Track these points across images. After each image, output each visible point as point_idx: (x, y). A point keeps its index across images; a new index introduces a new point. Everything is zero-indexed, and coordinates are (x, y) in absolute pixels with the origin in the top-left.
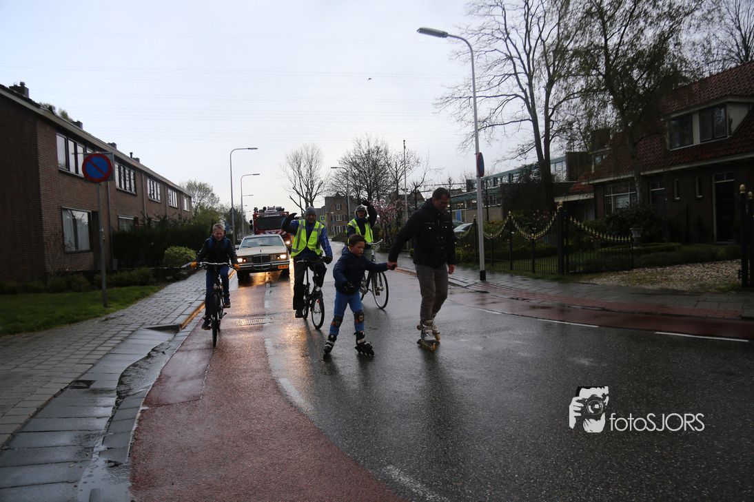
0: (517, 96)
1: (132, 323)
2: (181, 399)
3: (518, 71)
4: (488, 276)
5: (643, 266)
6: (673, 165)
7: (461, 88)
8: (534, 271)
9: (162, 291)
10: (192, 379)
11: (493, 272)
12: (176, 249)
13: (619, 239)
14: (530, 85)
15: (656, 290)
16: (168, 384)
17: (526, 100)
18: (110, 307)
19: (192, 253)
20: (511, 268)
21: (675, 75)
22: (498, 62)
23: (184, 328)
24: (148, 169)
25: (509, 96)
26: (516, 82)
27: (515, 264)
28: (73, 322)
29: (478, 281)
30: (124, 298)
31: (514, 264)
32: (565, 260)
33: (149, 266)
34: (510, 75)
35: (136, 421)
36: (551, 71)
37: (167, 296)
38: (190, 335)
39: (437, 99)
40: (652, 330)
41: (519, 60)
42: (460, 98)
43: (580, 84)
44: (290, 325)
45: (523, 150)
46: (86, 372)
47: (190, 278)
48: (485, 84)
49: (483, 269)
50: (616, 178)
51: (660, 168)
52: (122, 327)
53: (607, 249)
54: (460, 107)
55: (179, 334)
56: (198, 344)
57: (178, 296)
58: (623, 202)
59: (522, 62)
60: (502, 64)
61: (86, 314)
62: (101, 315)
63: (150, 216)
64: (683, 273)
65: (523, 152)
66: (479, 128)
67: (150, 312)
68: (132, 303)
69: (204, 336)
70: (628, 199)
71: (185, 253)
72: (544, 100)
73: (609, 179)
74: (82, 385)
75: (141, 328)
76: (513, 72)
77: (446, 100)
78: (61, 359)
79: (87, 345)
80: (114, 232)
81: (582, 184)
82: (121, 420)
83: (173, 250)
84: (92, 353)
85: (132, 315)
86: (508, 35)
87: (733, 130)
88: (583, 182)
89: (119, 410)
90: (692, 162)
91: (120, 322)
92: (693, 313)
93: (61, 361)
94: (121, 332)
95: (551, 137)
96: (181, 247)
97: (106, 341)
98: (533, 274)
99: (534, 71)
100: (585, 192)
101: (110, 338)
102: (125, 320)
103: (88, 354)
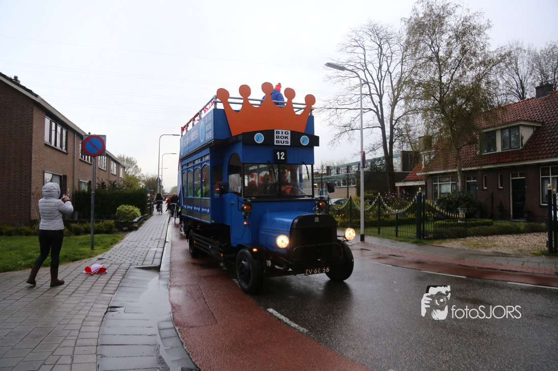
0: (371, 109)
1: (122, 264)
3: (372, 92)
4: (365, 238)
5: (472, 235)
6: (483, 165)
7: (331, 101)
8: (397, 236)
9: (125, 238)
12: (126, 207)
13: (453, 215)
14: (380, 102)
15: (490, 253)
17: (377, 113)
18: (96, 250)
20: (379, 233)
22: (359, 85)
25: (365, 109)
26: (370, 100)
27: (383, 230)
28: (74, 260)
29: (359, 241)
30: (102, 243)
31: (381, 230)
32: (422, 229)
34: (367, 95)
36: (395, 94)
37: (133, 243)
38: (170, 274)
41: (373, 85)
42: (330, 108)
46: (112, 300)
48: (347, 100)
49: (363, 233)
50: (445, 171)
51: (475, 166)
54: (330, 115)
55: (161, 273)
56: (182, 281)
58: (446, 188)
59: (375, 86)
61: (81, 255)
64: (502, 241)
65: (374, 149)
67: (129, 255)
68: (110, 247)
70: (449, 187)
71: (133, 210)
72: (390, 114)
73: (437, 172)
75: (131, 267)
76: (369, 93)
78: (88, 289)
79: (99, 279)
80: (76, 191)
81: (418, 174)
82: (168, 337)
83: (124, 208)
84: (108, 285)
85: (117, 257)
86: (366, 68)
87: (524, 144)
88: (418, 172)
89: (160, 329)
90: (496, 163)
91: (112, 262)
92: (523, 270)
93: (88, 291)
94: (119, 270)
95: (394, 140)
96: (129, 206)
97: (111, 276)
98: (396, 238)
99: (383, 92)
100: (418, 180)
101: (113, 274)
102: (115, 260)
103: (105, 286)
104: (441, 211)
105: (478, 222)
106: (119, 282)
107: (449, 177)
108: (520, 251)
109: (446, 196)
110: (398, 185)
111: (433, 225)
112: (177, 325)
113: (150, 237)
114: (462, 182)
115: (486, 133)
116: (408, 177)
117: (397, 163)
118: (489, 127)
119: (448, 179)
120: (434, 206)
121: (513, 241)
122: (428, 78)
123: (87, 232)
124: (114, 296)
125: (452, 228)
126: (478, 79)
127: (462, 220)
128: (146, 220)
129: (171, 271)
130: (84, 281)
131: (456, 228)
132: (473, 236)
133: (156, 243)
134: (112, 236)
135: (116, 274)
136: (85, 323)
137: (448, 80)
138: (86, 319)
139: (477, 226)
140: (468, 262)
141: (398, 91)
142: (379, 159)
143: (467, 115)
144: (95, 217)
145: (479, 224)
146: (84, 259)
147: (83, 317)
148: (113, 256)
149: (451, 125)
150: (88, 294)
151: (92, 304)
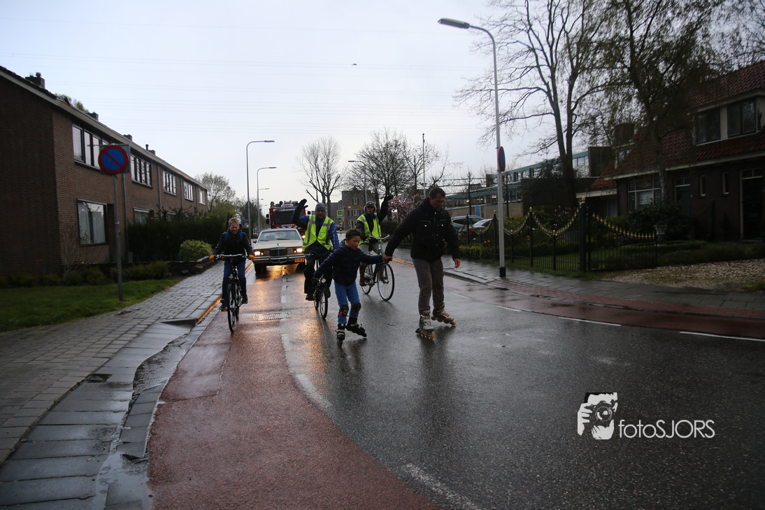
0: (539, 89)
1: (148, 317)
2: (198, 395)
3: (540, 64)
4: (508, 273)
5: (667, 264)
6: (699, 160)
7: (481, 80)
8: (555, 268)
9: (177, 285)
10: (209, 374)
11: (513, 269)
12: (192, 243)
13: (643, 236)
14: (553, 77)
15: (680, 289)
16: (184, 378)
17: (548, 93)
18: (125, 301)
19: (207, 247)
20: (532, 265)
21: (704, 68)
22: (520, 54)
23: (201, 322)
24: (164, 161)
25: (531, 89)
26: (538, 75)
27: (536, 260)
28: (88, 315)
29: (498, 278)
30: (139, 291)
31: (534, 261)
32: (587, 257)
33: (165, 260)
34: (532, 67)
35: (153, 416)
36: (575, 64)
38: (206, 330)
39: (457, 92)
40: (676, 330)
41: (542, 52)
42: (481, 90)
43: (604, 77)
44: (307, 321)
45: (544, 145)
46: (102, 366)
47: (206, 272)
48: (506, 76)
49: (503, 266)
50: (640, 174)
51: (686, 163)
53: (630, 247)
54: (481, 100)
55: (195, 329)
56: (214, 339)
57: (194, 290)
58: (647, 198)
59: (545, 54)
60: (525, 56)
62: (117, 308)
63: (166, 209)
64: (708, 271)
66: (500, 121)
67: (166, 306)
68: (148, 297)
69: (220, 331)
70: (652, 196)
71: (201, 247)
72: (567, 93)
73: (632, 175)
74: (99, 378)
75: (157, 322)
76: (536, 65)
77: (466, 93)
78: (78, 352)
79: (103, 339)
80: (130, 225)
81: (606, 179)
82: (138, 414)
83: (189, 244)
84: (108, 347)
85: (147, 310)
86: (530, 27)
87: (762, 126)
88: (606, 177)
89: (135, 404)
90: (719, 158)
91: (135, 316)
93: (77, 354)
94: (137, 326)
95: (573, 132)
96: (197, 242)
97: (122, 334)
98: (553, 272)
99: (556, 63)
100: (608, 188)
101: (126, 332)
102: (142, 313)
103: (104, 348)
106: (127, 342)
107: (650, 182)
108: (727, 284)
110: (582, 196)
112: (161, 398)
116: (594, 184)
121: (725, 270)
122: (611, 35)
125: (635, 254)
131: (642, 254)
132: (668, 266)
134: (160, 283)
135: (130, 332)
136: (37, 397)
137: (642, 36)
142: (554, 161)
145: (682, 248)
146: (102, 313)
148: (143, 309)
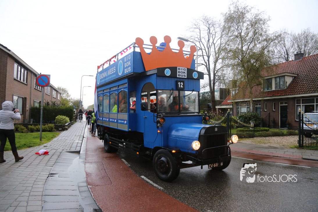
0: (203, 64)
1: (58, 149)
3: (204, 55)
14: (208, 60)
16: (92, 177)
17: (206, 66)
18: (43, 141)
25: (200, 64)
26: (203, 59)
28: (30, 147)
30: (47, 137)
34: (201, 56)
35: (91, 192)
37: (64, 137)
38: (86, 156)
40: (274, 162)
41: (205, 51)
45: (204, 86)
52: (55, 151)
55: (81, 155)
58: (244, 110)
61: (34, 144)
62: (41, 144)
63: (48, 101)
64: (274, 140)
65: (204, 87)
68: (51, 140)
70: (246, 109)
72: (214, 67)
75: (63, 151)
76: (202, 55)
79: (44, 158)
80: (32, 107)
81: (228, 102)
82: (84, 191)
83: (59, 117)
85: (55, 146)
86: (201, 40)
87: (287, 86)
88: (228, 101)
89: (79, 187)
90: (272, 96)
91: (52, 148)
92: (285, 156)
93: (38, 164)
94: (56, 153)
95: (215, 82)
96: (63, 116)
99: (210, 55)
100: (228, 105)
101: (53, 155)
102: (54, 147)
103: (48, 162)
104: (240, 122)
105: (261, 129)
106: (56, 160)
107: (245, 104)
108: (283, 145)
109: (244, 114)
110: (217, 107)
111: (236, 130)
112: (89, 184)
113: (75, 134)
114: (253, 107)
115: (267, 79)
116: (223, 103)
117: (217, 95)
118: (268, 76)
119: (245, 105)
120: (236, 120)
121: (280, 140)
122: (235, 48)
123: (38, 130)
124: (53, 167)
125: (246, 132)
126: (263, 49)
127: (252, 128)
128: (72, 124)
129: (86, 154)
130: (35, 159)
131: (249, 132)
132: (258, 137)
133: (78, 138)
134: (53, 133)
135: (54, 155)
136: (35, 183)
137: (246, 49)
138: (36, 181)
139: (260, 131)
140: (255, 151)
141: (218, 54)
142: (207, 93)
143: (256, 69)
144: (43, 122)
145: (262, 131)
146: (35, 146)
147: (35, 179)
148: (53, 145)
149: (247, 74)
150: (38, 166)
151: (40, 172)
